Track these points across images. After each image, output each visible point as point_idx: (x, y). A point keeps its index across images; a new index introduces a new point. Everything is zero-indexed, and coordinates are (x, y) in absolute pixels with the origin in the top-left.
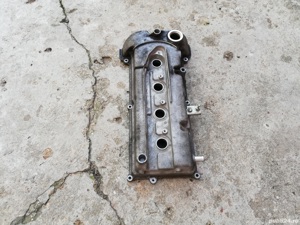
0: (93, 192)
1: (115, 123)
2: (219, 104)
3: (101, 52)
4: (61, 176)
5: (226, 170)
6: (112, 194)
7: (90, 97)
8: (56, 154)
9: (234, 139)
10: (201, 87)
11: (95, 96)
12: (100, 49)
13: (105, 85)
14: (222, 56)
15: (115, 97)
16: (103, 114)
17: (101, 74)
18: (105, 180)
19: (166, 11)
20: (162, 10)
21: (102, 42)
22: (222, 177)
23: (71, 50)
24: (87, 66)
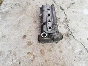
0: (61, 6)
1: (60, 18)
2: (32, 22)
3: (70, 38)
4: (69, 9)
5: (34, 9)
6: (58, 6)
7: (68, 24)
8: (71, 12)
9: (31, 14)
10: (36, 27)
11: (67, 24)
12: (70, 39)
13: (65, 27)
14: (27, 37)
15: (61, 24)
16: (63, 20)
17: (67, 30)
18: (60, 8)
19: (46, 61)
20: (48, 61)
21: (71, 42)
22: (35, 8)
23: (80, 39)
24: (73, 33)
